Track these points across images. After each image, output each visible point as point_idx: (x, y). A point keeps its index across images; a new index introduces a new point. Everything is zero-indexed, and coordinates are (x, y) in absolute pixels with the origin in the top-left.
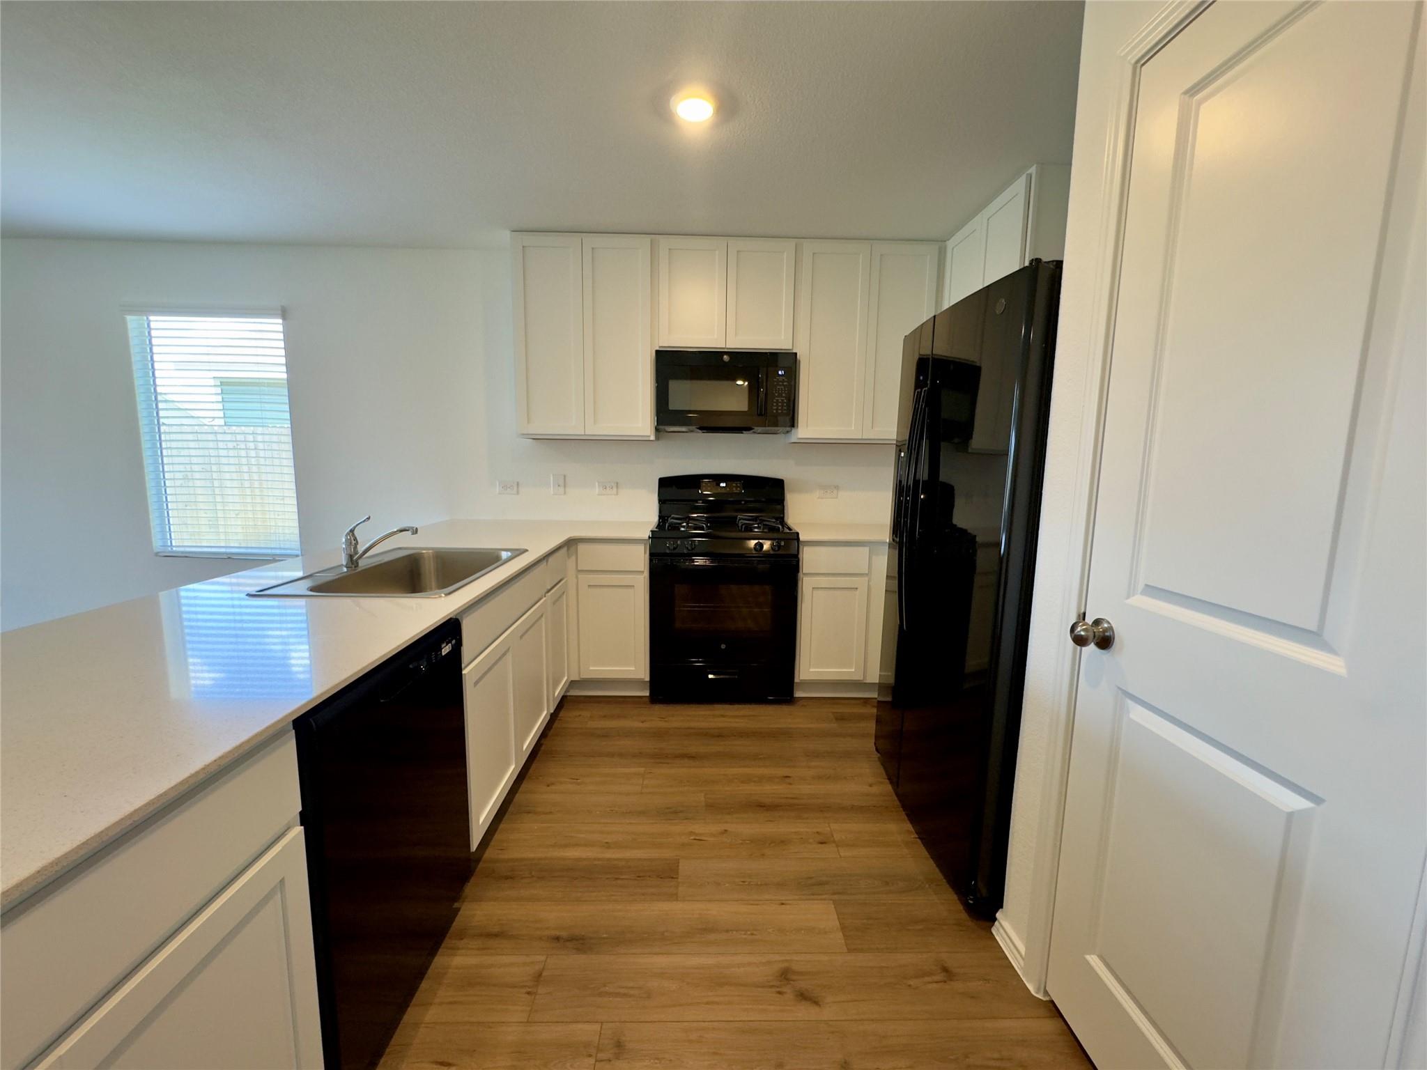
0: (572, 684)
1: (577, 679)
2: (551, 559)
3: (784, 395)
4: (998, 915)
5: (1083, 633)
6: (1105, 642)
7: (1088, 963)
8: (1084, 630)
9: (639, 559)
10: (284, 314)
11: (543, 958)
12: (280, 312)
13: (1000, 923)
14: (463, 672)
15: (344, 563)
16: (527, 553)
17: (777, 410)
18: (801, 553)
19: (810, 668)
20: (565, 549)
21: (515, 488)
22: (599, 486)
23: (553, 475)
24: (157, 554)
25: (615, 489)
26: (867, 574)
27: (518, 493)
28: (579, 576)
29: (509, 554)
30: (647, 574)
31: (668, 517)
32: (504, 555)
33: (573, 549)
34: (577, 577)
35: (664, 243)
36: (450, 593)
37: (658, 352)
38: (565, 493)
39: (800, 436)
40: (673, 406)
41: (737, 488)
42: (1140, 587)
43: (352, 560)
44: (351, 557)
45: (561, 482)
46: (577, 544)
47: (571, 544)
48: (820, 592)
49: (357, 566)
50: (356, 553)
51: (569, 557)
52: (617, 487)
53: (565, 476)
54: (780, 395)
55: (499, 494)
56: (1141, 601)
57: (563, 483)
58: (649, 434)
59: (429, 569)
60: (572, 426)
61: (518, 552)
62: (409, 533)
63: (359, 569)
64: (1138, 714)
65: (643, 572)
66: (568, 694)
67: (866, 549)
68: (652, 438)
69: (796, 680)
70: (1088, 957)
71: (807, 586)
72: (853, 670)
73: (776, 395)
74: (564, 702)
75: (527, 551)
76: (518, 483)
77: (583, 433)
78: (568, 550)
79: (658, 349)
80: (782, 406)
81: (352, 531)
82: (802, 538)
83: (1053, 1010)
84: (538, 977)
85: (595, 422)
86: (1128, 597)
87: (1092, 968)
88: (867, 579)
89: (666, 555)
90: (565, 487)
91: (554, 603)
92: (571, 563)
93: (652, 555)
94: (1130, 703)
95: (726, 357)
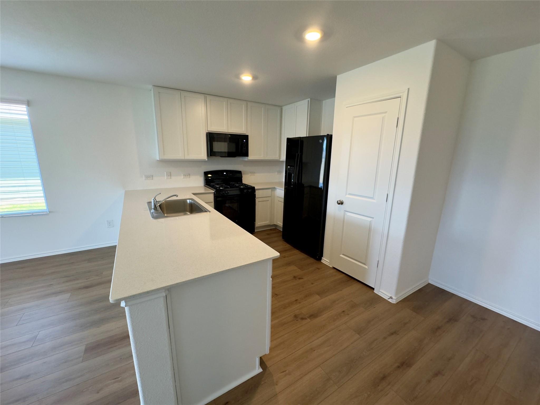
4: (322, 258)
5: (339, 202)
6: (342, 203)
7: (341, 257)
10: (28, 104)
12: (26, 103)
13: (323, 259)
17: (244, 152)
18: (256, 192)
19: (258, 223)
21: (151, 177)
22: (183, 175)
23: (166, 172)
26: (270, 197)
27: (152, 179)
37: (207, 133)
38: (170, 178)
39: (249, 159)
40: (214, 150)
42: (347, 194)
48: (260, 202)
52: (189, 176)
53: (170, 172)
55: (145, 180)
56: (348, 196)
57: (170, 175)
60: (180, 156)
64: (348, 214)
65: (213, 202)
67: (270, 190)
68: (207, 160)
70: (340, 256)
71: (257, 201)
72: (268, 222)
73: (244, 147)
76: (152, 176)
77: (184, 159)
79: (208, 131)
80: (245, 151)
82: (256, 188)
83: (334, 268)
85: (188, 155)
86: (346, 195)
87: (342, 257)
88: (271, 198)
90: (171, 176)
94: (346, 212)
95: (229, 136)
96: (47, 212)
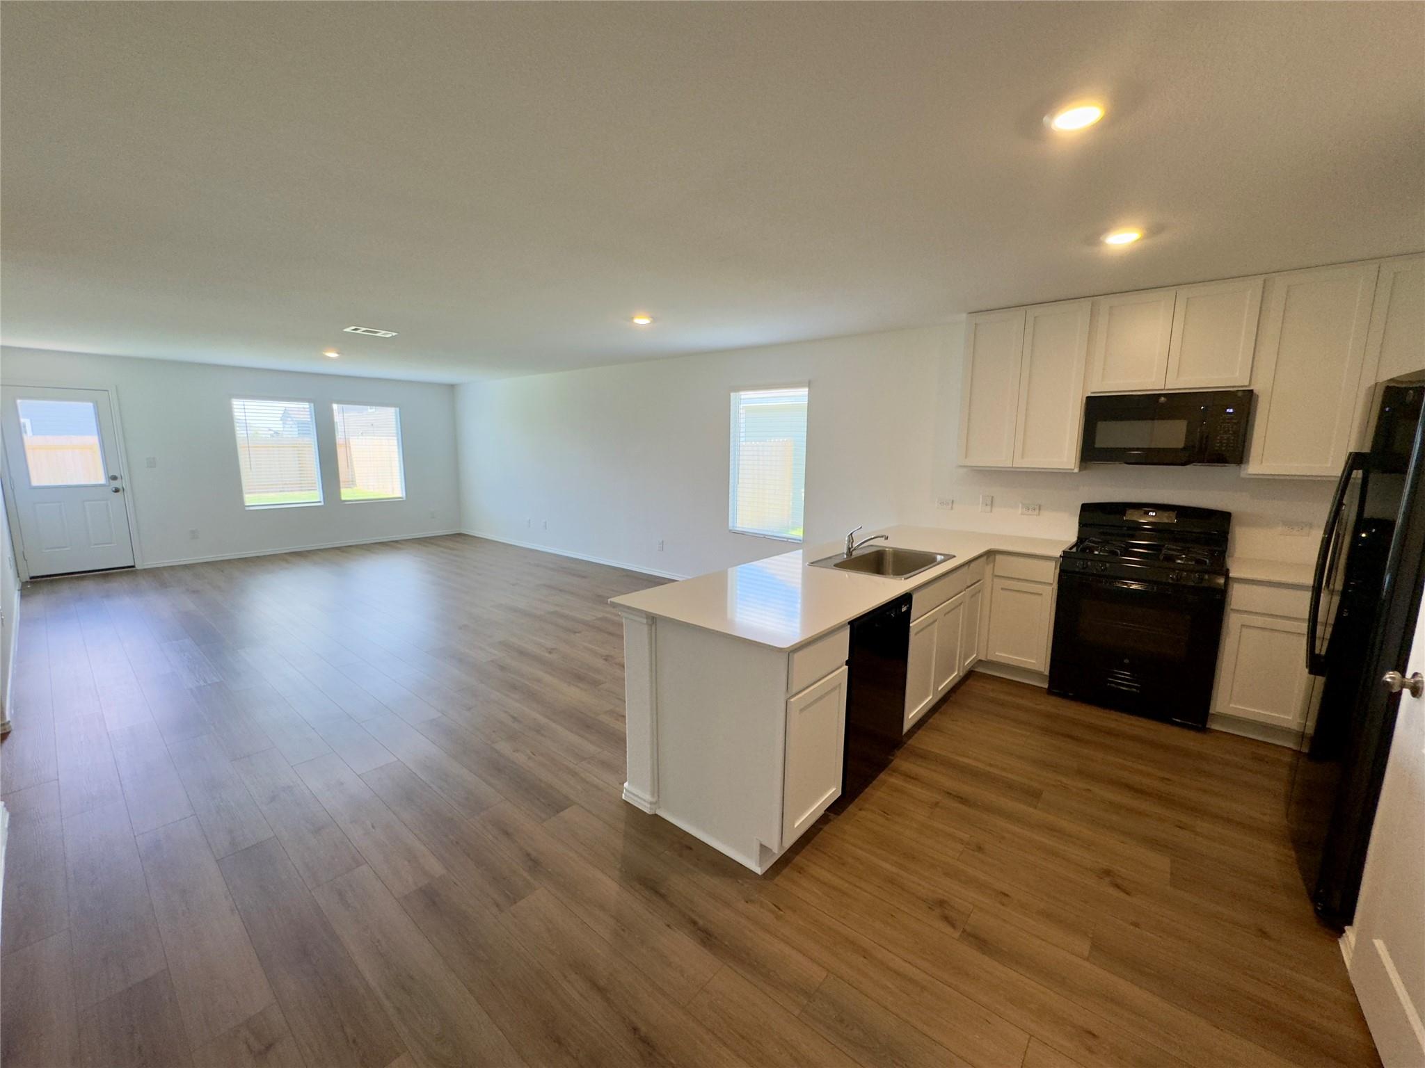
0: (980, 662)
1: (983, 659)
2: (972, 565)
3: (1231, 432)
5: (1389, 680)
8: (1390, 678)
9: (1050, 573)
11: (940, 798)
12: (806, 385)
14: (911, 625)
15: (845, 552)
16: (955, 559)
18: (1230, 590)
19: (1230, 703)
20: (985, 557)
21: (950, 504)
22: (1022, 508)
23: (984, 496)
24: (730, 531)
25: (1037, 511)
27: (952, 508)
28: (995, 580)
29: (942, 557)
30: (1055, 586)
31: (1086, 539)
32: (939, 558)
33: (991, 558)
34: (993, 581)
35: (1105, 303)
36: (907, 578)
37: (1087, 397)
38: (991, 511)
39: (1250, 472)
40: (1099, 444)
41: (1168, 518)
43: (850, 552)
44: (849, 549)
45: (989, 503)
46: (995, 556)
47: (990, 554)
48: (1252, 631)
49: (851, 555)
50: (852, 547)
51: (988, 564)
52: (1040, 509)
53: (992, 497)
54: (1225, 432)
55: (937, 508)
57: (992, 503)
58: (1073, 468)
59: (889, 560)
60: (1002, 460)
61: (949, 557)
62: (884, 538)
63: (853, 557)
65: (1051, 584)
66: (976, 670)
68: (1076, 470)
69: (1212, 711)
71: (1233, 623)
73: (1222, 432)
74: (970, 675)
75: (954, 556)
76: (953, 501)
77: (1011, 466)
78: (987, 559)
79: (1090, 395)
81: (851, 534)
82: (1232, 574)
84: (937, 804)
85: (1023, 457)
89: (1075, 572)
90: (992, 506)
91: (972, 596)
92: (989, 569)
93: (1062, 571)
95: (1163, 399)
96: (800, 540)
